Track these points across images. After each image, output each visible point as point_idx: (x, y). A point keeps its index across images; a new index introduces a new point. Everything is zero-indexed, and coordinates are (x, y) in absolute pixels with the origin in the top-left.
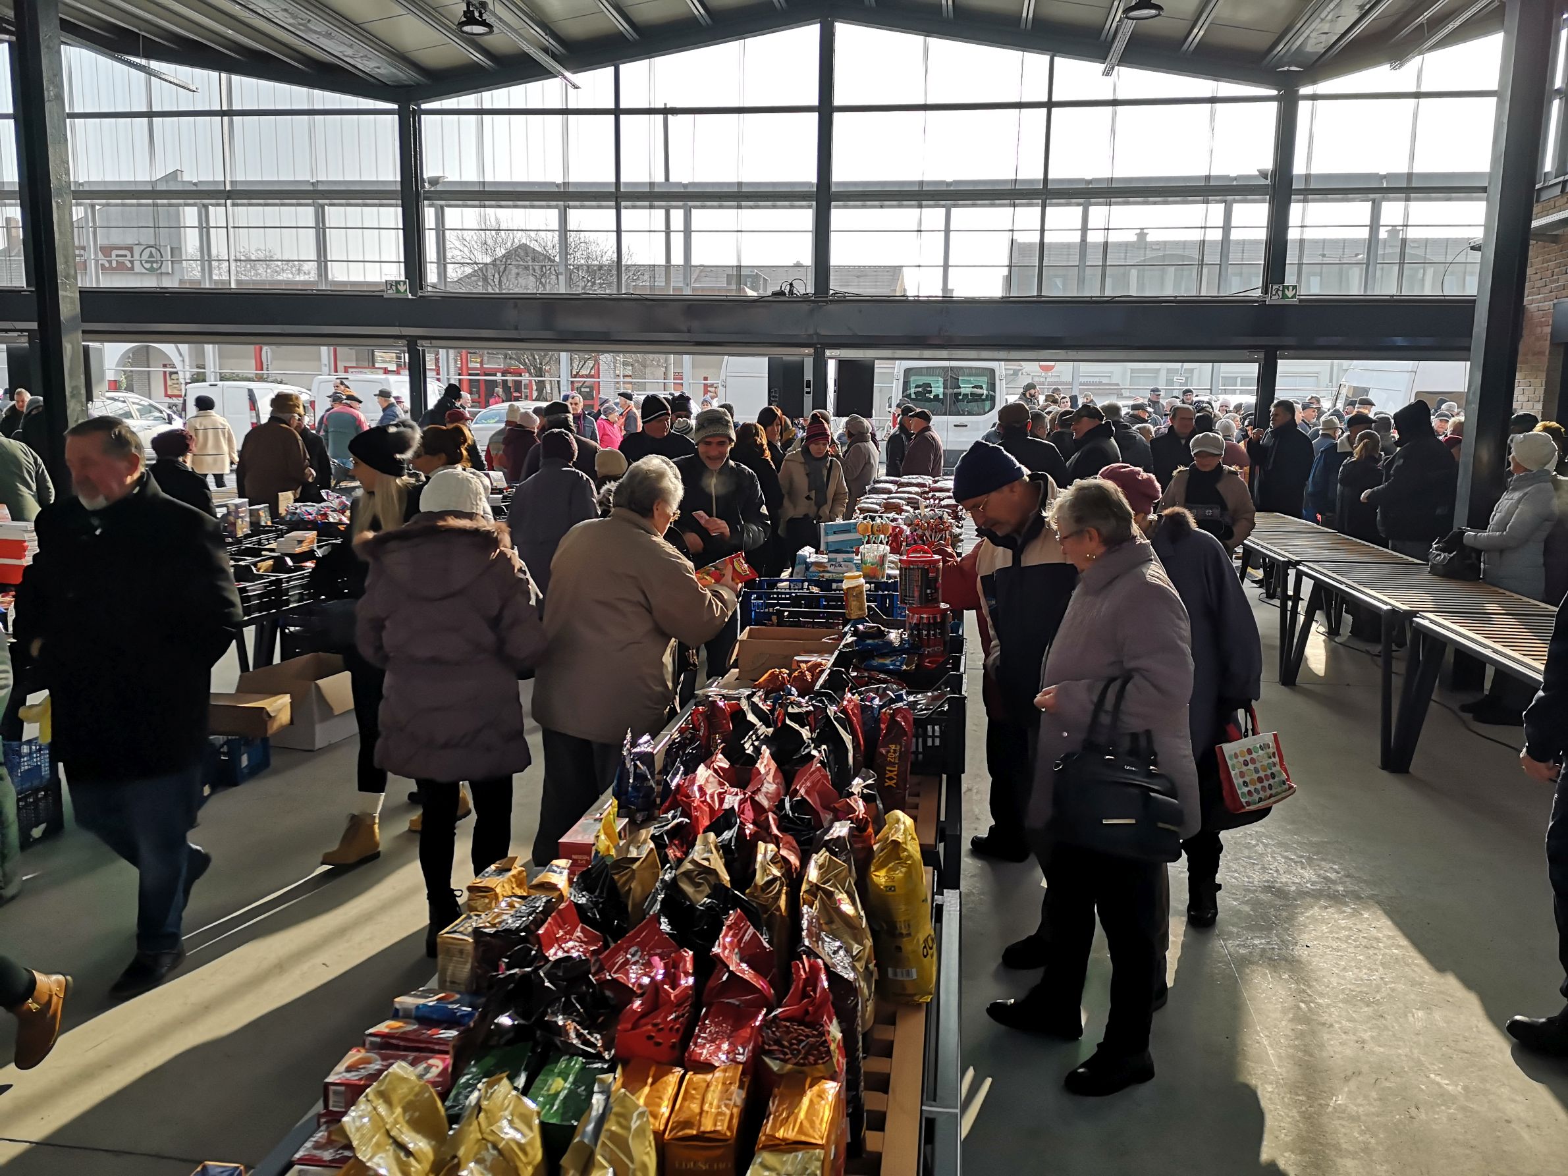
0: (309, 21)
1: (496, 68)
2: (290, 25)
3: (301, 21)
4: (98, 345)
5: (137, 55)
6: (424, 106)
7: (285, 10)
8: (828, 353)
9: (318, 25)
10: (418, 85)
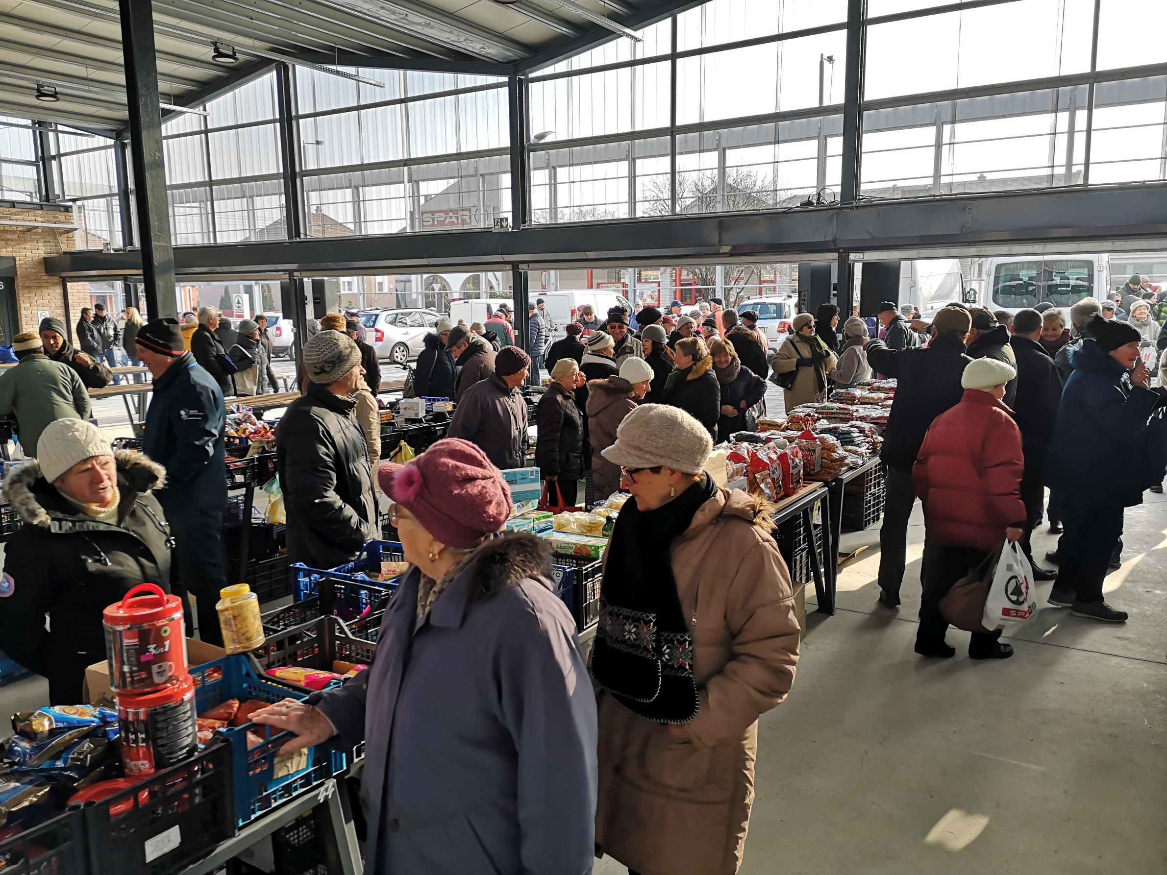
0: (406, 15)
1: (577, 35)
2: (395, 20)
3: (401, 16)
4: (333, 279)
5: (333, 63)
6: (530, 76)
7: (383, 8)
8: (852, 256)
9: (414, 17)
10: (522, 58)
